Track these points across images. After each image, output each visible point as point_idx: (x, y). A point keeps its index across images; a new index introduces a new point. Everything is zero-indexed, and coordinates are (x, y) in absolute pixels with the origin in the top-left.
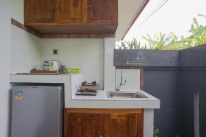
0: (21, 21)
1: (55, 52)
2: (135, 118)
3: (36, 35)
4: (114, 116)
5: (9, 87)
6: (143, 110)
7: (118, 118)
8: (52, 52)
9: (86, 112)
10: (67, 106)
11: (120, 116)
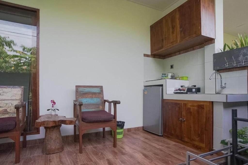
0: (149, 53)
1: (172, 67)
2: (204, 108)
3: (159, 58)
4: (189, 106)
5: (143, 88)
6: (212, 102)
7: (191, 107)
8: (170, 67)
9: (173, 102)
10: (164, 98)
11: (193, 106)
